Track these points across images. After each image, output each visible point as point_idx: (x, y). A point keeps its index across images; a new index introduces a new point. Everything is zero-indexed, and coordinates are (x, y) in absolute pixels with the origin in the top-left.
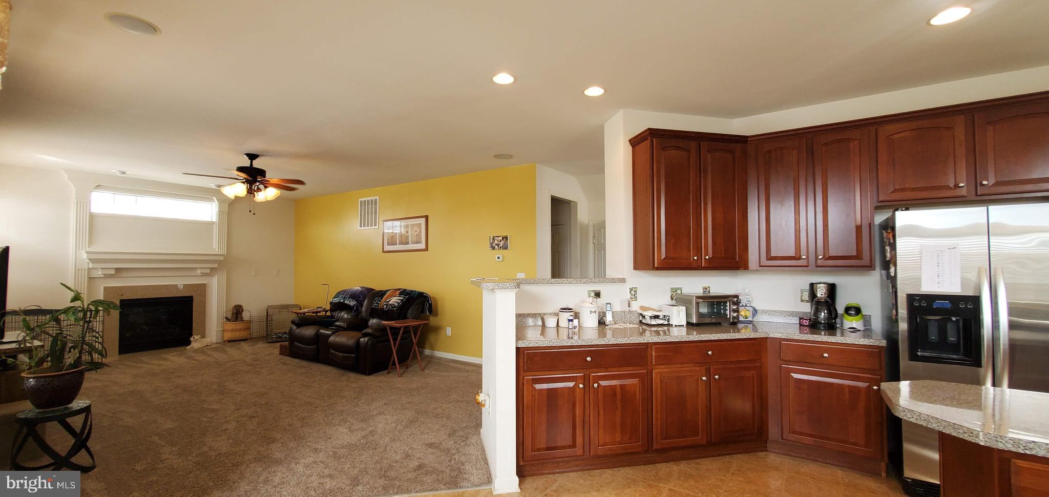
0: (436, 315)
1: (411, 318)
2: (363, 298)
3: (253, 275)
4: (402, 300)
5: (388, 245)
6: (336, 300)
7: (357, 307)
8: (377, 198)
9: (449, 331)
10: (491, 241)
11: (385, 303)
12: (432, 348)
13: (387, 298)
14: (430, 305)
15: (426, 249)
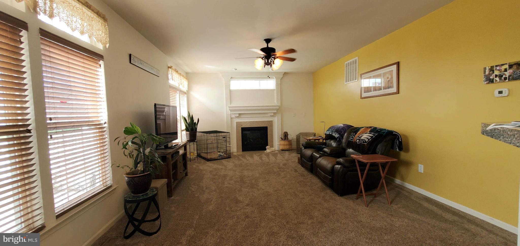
0: (407, 150)
1: (380, 153)
2: (344, 132)
3: (293, 116)
4: (372, 137)
5: (365, 92)
6: (328, 133)
7: (339, 139)
8: (357, 58)
9: (421, 168)
10: (487, 73)
11: (358, 138)
12: (403, 179)
13: (360, 134)
14: (401, 143)
15: (398, 92)
